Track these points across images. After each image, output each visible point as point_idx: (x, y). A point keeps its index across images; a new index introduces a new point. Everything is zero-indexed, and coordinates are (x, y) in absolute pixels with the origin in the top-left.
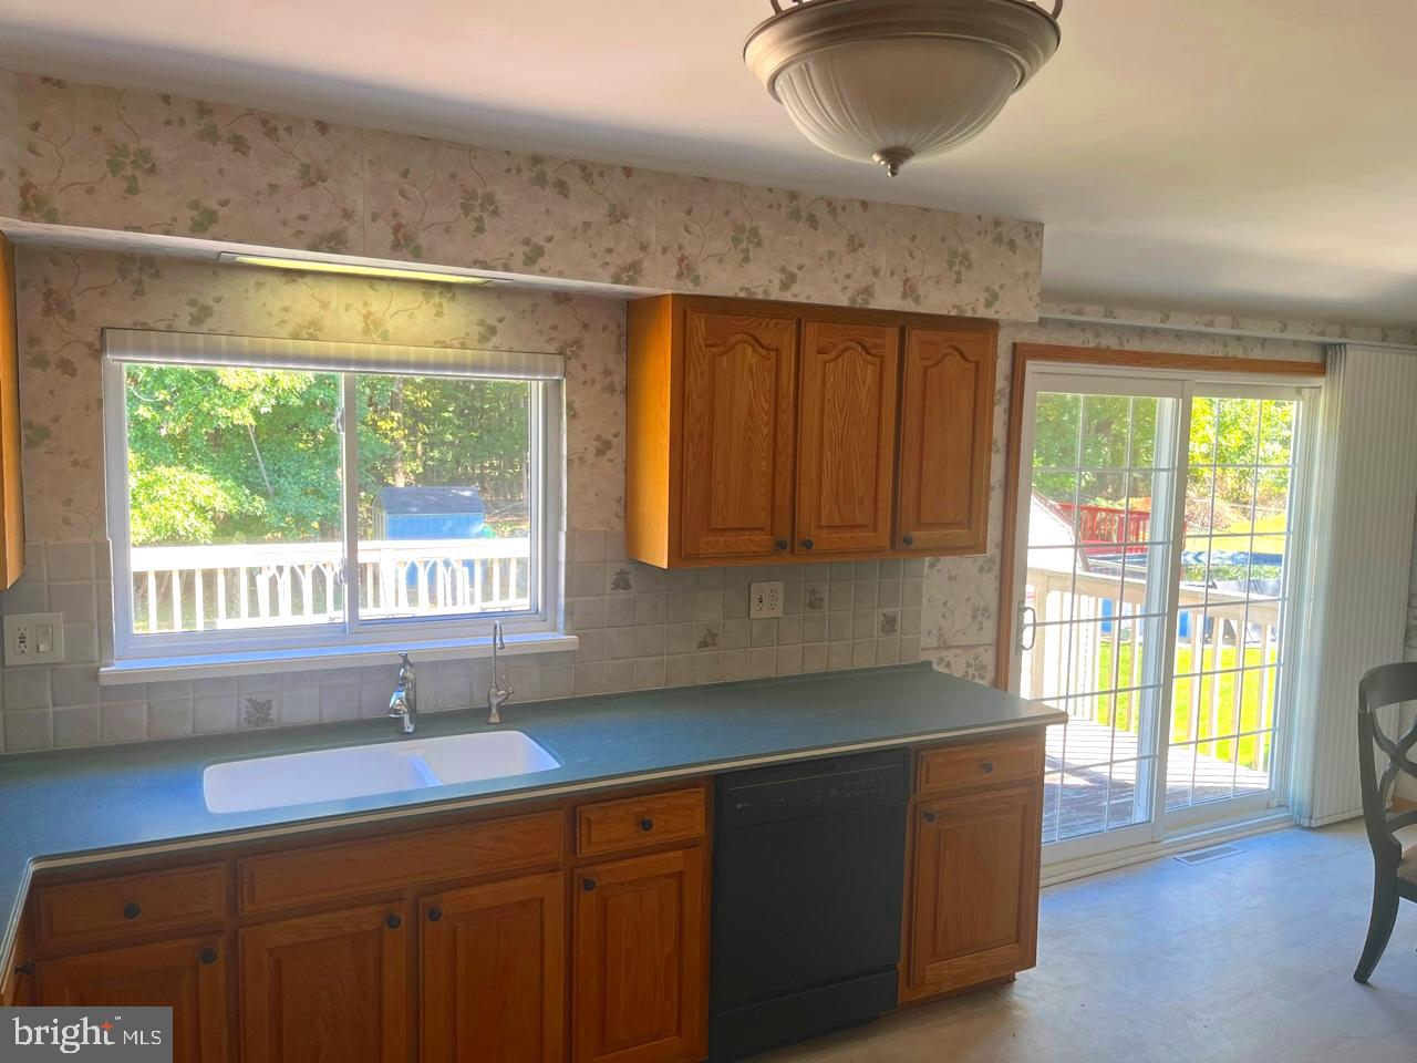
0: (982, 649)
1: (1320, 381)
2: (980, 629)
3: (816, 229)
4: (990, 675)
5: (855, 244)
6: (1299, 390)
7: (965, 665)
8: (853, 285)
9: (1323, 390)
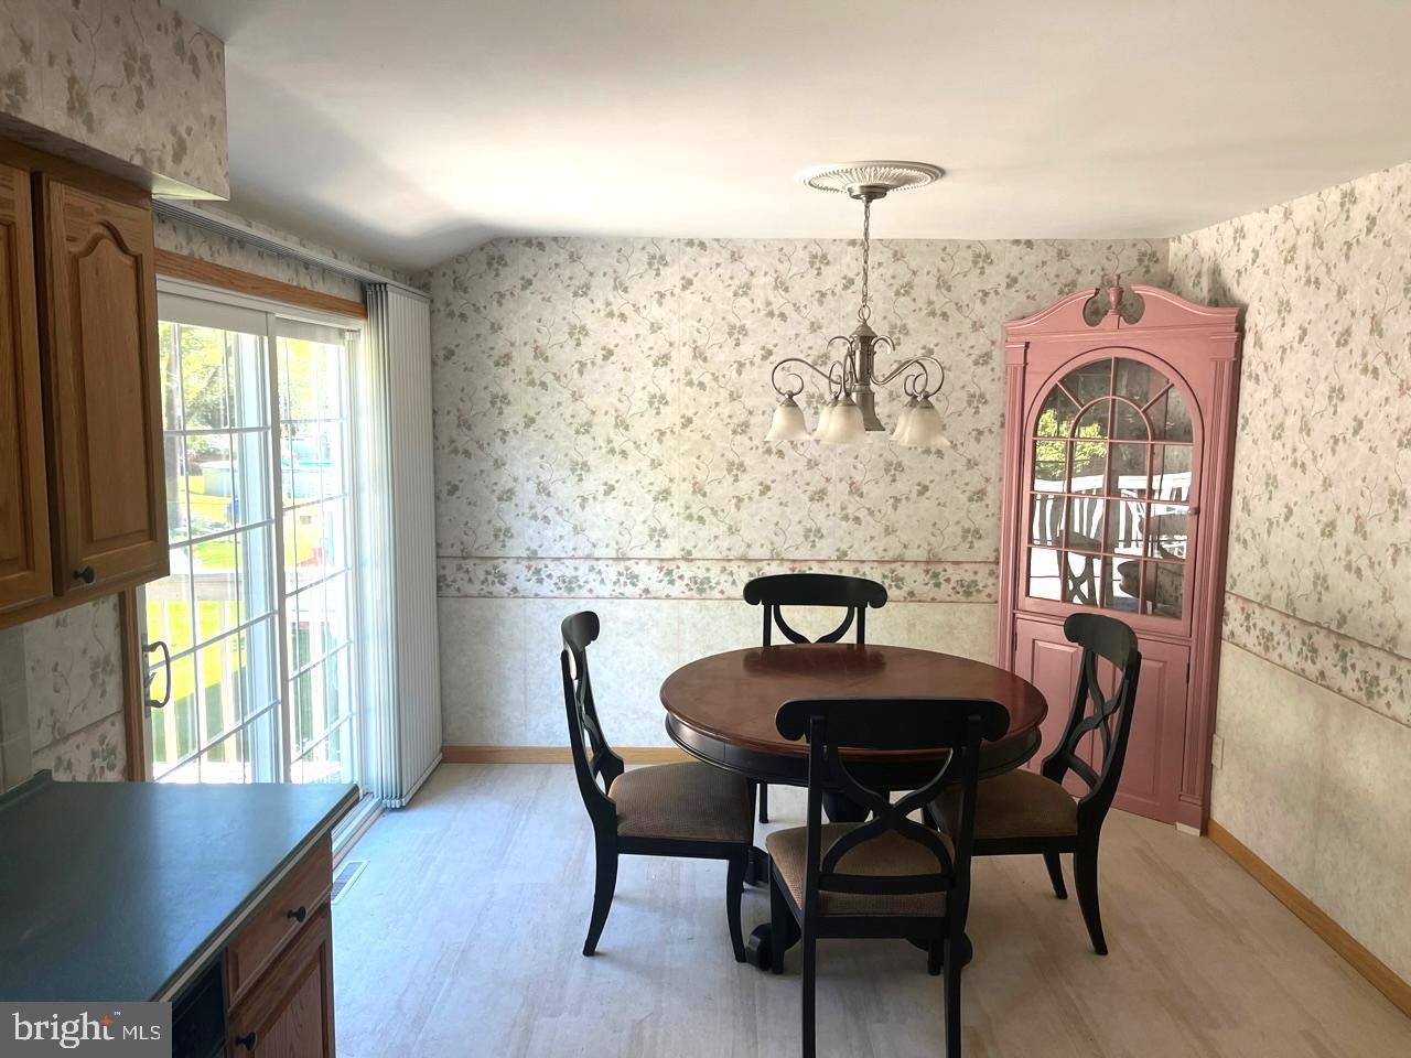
0: (107, 724)
1: (359, 324)
2: (103, 694)
4: (120, 762)
6: (341, 333)
7: (89, 758)
9: (362, 331)
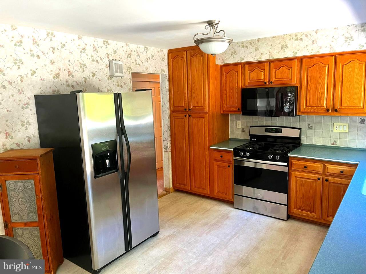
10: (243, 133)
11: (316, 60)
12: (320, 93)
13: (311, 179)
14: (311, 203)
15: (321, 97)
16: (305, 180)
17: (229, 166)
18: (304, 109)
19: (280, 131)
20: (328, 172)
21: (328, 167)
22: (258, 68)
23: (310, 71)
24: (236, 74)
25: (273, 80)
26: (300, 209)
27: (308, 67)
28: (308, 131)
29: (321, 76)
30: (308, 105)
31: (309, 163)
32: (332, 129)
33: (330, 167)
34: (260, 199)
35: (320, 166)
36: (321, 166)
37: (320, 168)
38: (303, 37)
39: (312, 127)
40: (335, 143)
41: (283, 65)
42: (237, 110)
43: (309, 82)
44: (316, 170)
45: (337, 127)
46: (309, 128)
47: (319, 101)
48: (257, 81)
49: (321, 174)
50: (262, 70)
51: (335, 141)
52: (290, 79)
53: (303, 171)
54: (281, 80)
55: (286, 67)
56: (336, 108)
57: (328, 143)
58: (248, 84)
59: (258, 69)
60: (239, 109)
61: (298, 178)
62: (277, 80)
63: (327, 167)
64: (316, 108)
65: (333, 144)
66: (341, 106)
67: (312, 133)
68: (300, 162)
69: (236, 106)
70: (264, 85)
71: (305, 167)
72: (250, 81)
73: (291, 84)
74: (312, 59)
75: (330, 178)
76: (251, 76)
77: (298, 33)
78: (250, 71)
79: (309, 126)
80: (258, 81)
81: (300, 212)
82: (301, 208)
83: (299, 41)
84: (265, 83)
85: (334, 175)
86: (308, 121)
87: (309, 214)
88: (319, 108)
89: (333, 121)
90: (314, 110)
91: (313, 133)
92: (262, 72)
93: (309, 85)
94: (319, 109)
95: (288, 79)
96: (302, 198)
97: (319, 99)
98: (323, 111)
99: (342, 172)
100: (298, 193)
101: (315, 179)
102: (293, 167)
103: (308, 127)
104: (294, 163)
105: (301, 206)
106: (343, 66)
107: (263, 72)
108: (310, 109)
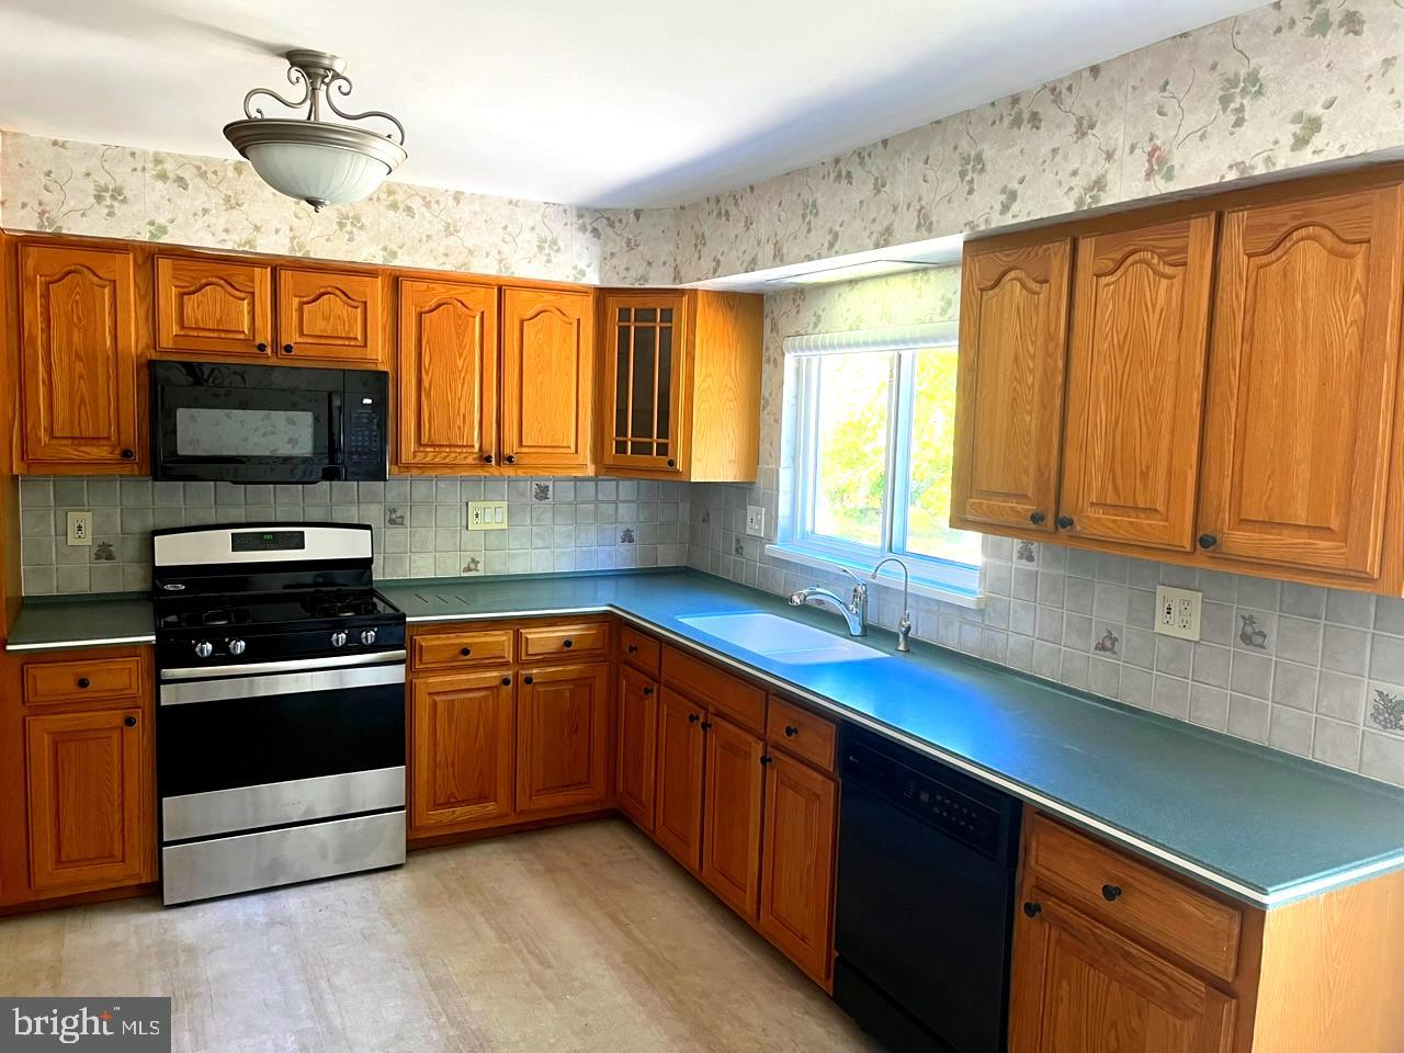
3: (1038, 128)
5: (1083, 128)
8: (1079, 183)
10: (104, 564)
11: (444, 290)
12: (460, 400)
13: (479, 689)
14: (481, 773)
15: (464, 416)
16: (462, 696)
17: (130, 722)
18: (411, 456)
19: (300, 540)
20: (530, 652)
21: (529, 636)
22: (222, 282)
23: (427, 323)
24: (107, 290)
25: (290, 336)
26: (448, 804)
27: (418, 309)
28: (388, 533)
29: (461, 347)
30: (425, 440)
31: (473, 637)
32: (464, 523)
33: (533, 635)
34: (295, 820)
35: (504, 638)
36: (509, 640)
37: (506, 644)
38: (416, 204)
39: (402, 517)
40: (472, 566)
41: (329, 289)
42: (119, 457)
43: (426, 360)
44: (497, 653)
45: (477, 515)
46: (392, 522)
47: (459, 428)
48: (216, 335)
49: (506, 664)
50: (242, 295)
51: (473, 560)
52: (358, 344)
53: (453, 668)
54: (323, 341)
55: (345, 298)
56: (507, 451)
57: (452, 568)
58: (175, 343)
59: (219, 285)
60: (126, 454)
61: (437, 698)
62: (309, 341)
63: (527, 639)
64: (448, 450)
65: (469, 569)
66: (521, 444)
67: (403, 538)
68: (444, 639)
69: (108, 438)
70: (252, 355)
71: (465, 652)
72: (182, 333)
73: (365, 360)
74: (431, 286)
75: (535, 671)
76: (188, 311)
77: (399, 185)
78: (181, 290)
79: (394, 516)
80: (223, 335)
81: (445, 815)
82: (452, 800)
83: (401, 213)
84: (262, 347)
85: (546, 660)
86: (389, 496)
87: (473, 810)
88: (458, 450)
89: (464, 497)
90: (445, 457)
91: (406, 540)
92: (244, 299)
93: (427, 373)
94: (460, 453)
95: (352, 343)
96: (453, 765)
97: (459, 422)
98: (470, 460)
99: (568, 644)
100: (440, 749)
101: (494, 684)
102: (421, 660)
103: (388, 518)
104: (423, 644)
105: (449, 792)
106: (522, 322)
107: (246, 301)
108: (430, 456)
